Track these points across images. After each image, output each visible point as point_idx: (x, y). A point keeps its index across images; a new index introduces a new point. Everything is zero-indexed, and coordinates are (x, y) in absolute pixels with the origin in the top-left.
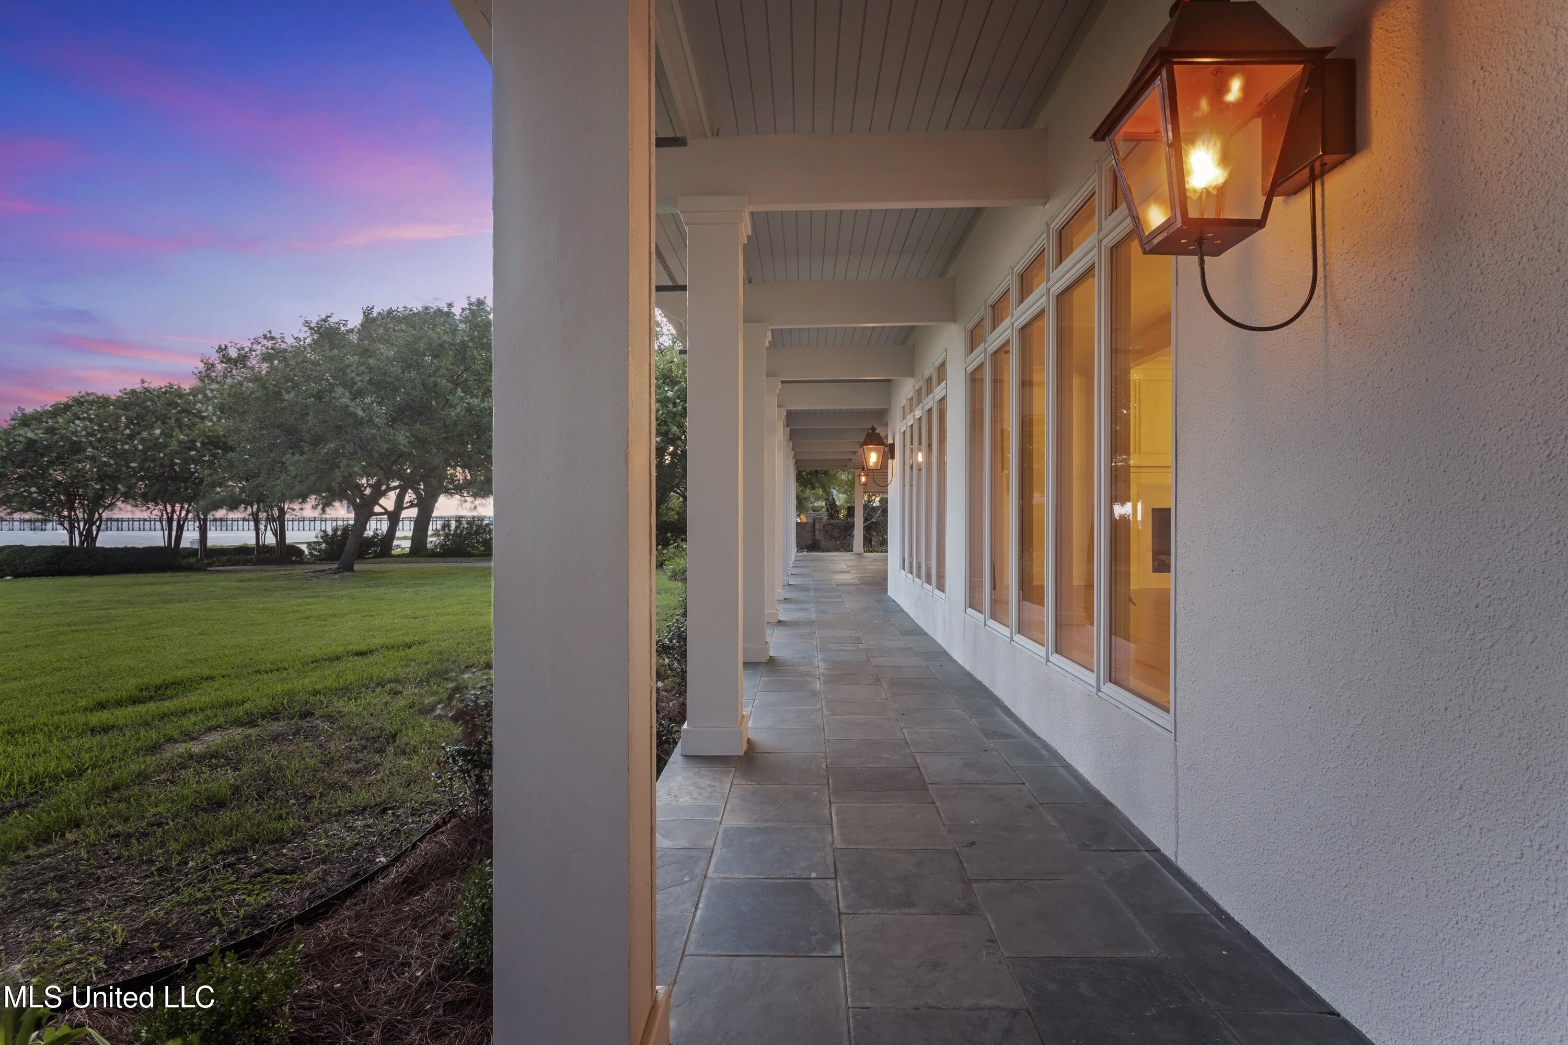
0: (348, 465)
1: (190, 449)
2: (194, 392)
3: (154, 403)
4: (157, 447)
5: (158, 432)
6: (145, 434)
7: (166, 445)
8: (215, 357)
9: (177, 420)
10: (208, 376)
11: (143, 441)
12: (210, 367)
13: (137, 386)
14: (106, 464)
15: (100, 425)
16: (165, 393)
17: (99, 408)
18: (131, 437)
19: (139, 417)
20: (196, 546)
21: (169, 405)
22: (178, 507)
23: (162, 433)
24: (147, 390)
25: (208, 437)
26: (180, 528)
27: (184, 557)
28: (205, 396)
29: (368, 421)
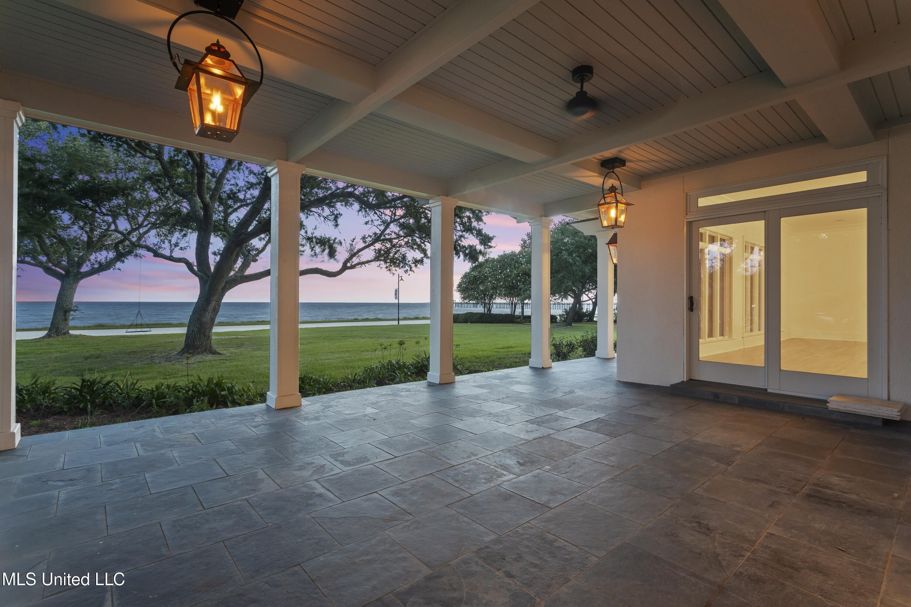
0: (567, 282)
1: (518, 277)
2: (520, 253)
3: (507, 259)
4: (509, 276)
5: (508, 270)
6: (505, 272)
7: (511, 276)
8: (526, 238)
9: (514, 265)
10: (524, 246)
11: (504, 274)
12: (525, 242)
13: (502, 253)
14: (495, 283)
15: (492, 269)
16: (510, 255)
17: (492, 263)
18: (501, 273)
19: (503, 265)
20: (521, 314)
21: (512, 260)
22: (514, 299)
23: (510, 271)
24: (505, 254)
25: (523, 272)
26: (515, 306)
27: (516, 319)
28: (523, 255)
29: (574, 264)
